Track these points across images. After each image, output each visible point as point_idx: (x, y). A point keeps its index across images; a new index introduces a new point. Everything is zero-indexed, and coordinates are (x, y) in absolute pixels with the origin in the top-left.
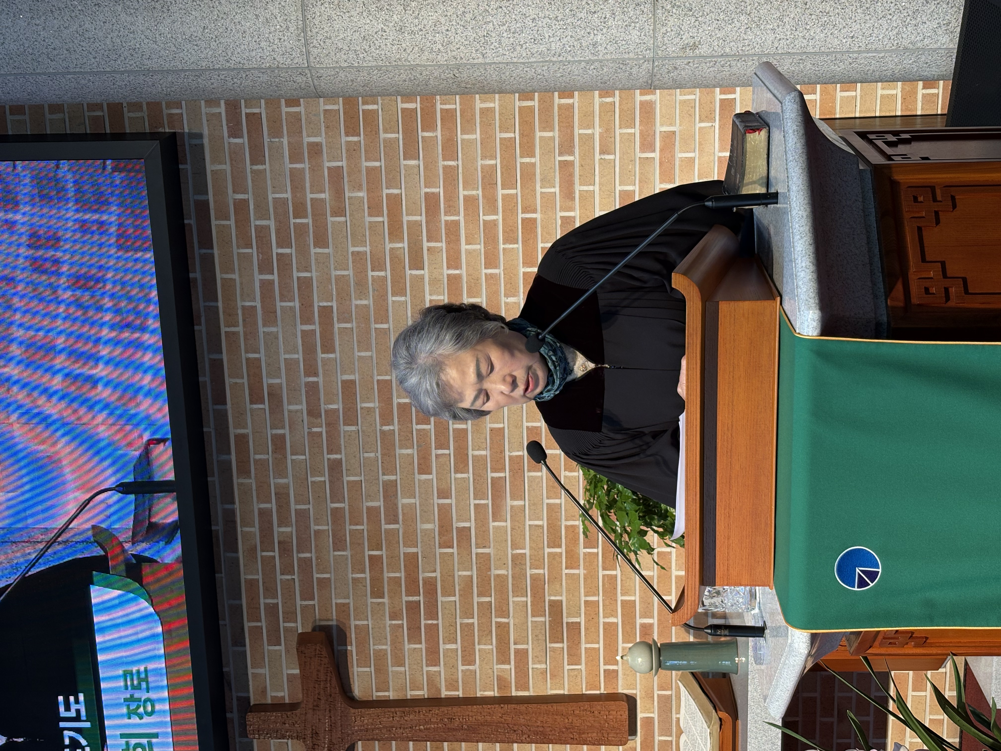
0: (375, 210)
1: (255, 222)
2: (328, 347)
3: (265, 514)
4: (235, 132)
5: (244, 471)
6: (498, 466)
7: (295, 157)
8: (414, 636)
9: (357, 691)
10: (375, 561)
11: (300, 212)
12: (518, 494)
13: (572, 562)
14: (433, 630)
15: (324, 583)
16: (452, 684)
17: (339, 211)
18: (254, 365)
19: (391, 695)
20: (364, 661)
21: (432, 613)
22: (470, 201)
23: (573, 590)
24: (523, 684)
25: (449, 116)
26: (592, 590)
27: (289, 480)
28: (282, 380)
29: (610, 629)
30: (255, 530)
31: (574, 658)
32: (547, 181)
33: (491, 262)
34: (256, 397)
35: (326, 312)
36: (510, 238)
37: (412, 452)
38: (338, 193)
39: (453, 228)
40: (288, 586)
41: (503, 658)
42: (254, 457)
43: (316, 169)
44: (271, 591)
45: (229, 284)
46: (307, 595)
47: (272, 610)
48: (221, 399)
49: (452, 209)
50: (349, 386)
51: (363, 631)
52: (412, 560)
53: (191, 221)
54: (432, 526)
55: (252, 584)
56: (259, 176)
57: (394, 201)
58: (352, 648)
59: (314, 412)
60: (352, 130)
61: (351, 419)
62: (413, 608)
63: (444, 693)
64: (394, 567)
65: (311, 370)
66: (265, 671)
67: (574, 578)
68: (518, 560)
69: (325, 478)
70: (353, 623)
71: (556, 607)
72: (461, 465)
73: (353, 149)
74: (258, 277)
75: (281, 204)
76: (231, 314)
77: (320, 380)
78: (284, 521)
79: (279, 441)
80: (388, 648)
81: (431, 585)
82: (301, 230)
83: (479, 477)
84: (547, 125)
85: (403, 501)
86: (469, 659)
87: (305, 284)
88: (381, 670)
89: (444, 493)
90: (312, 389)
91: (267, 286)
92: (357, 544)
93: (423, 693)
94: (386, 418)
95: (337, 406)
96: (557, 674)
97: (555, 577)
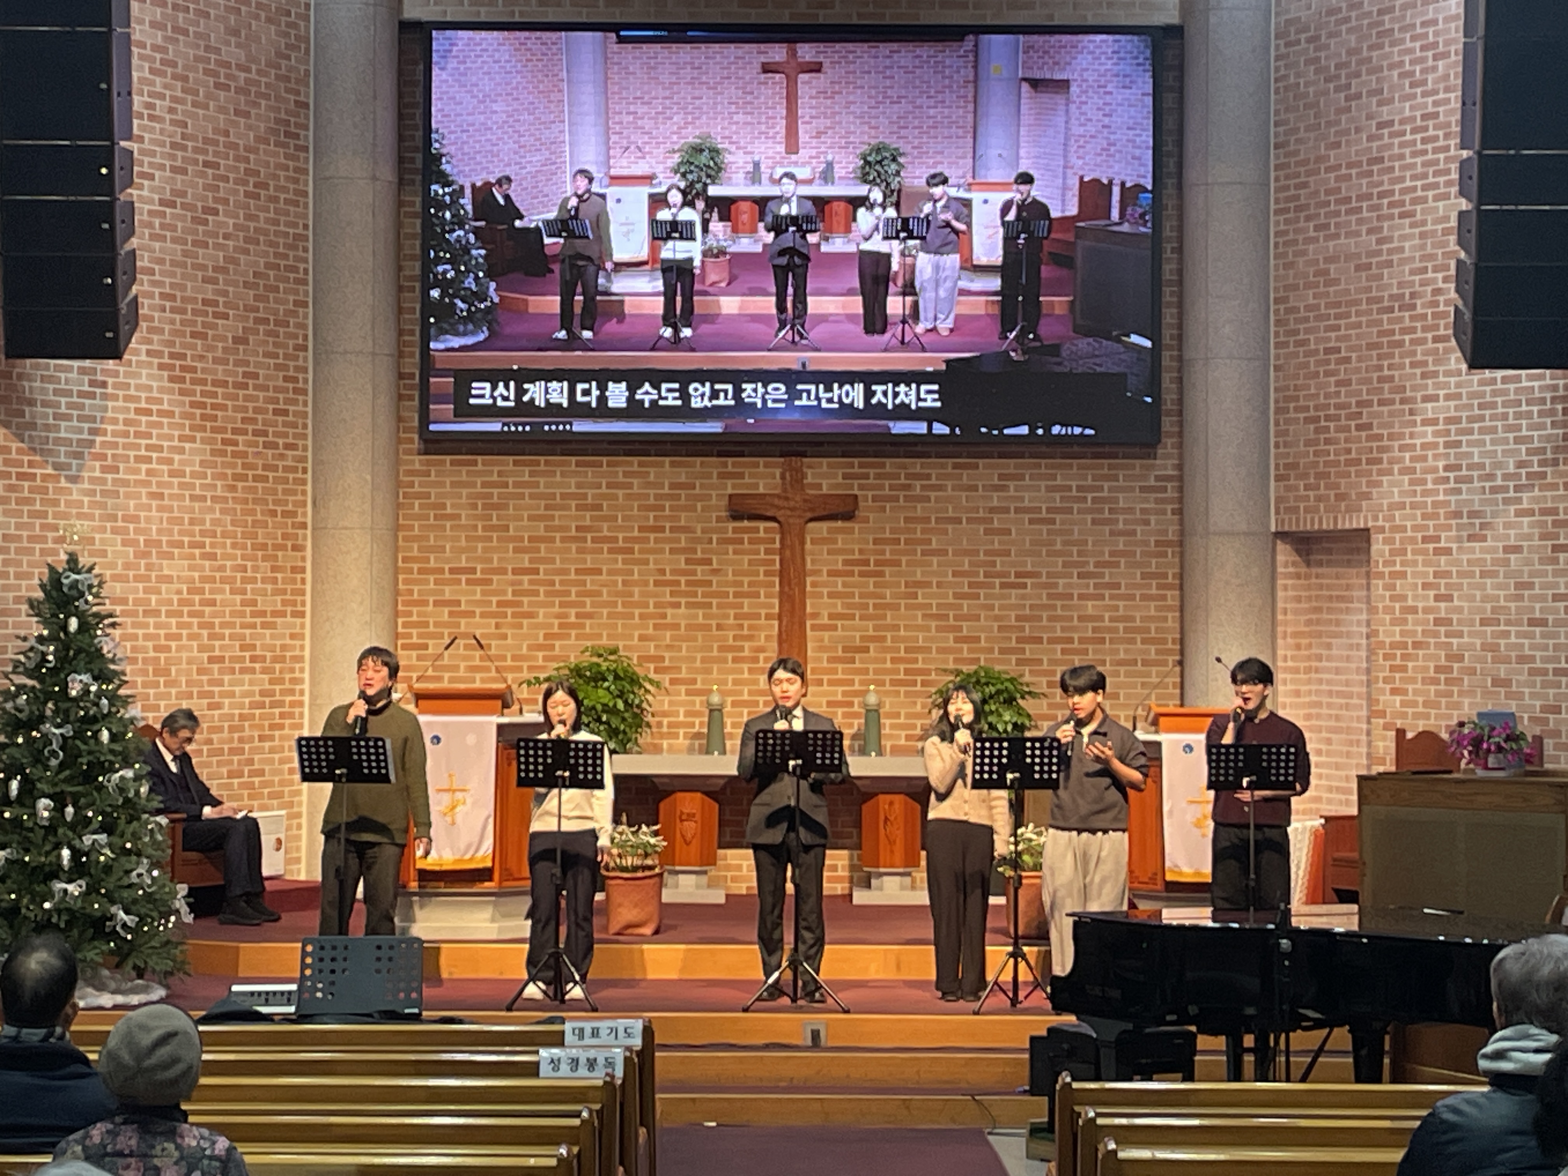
0: (1112, 554)
1: (1106, 485)
2: (1031, 521)
3: (928, 477)
4: (1158, 478)
5: (956, 466)
6: (956, 618)
7: (1143, 511)
8: (846, 562)
9: (811, 525)
10: (897, 541)
11: (1111, 510)
12: (939, 629)
13: (893, 660)
14: (851, 574)
15: (883, 509)
16: (814, 584)
17: (1112, 533)
18: (1022, 478)
19: (808, 546)
20: (830, 531)
21: (862, 574)
22: (1116, 609)
23: (876, 660)
24: (814, 628)
25: (1164, 598)
26: (876, 672)
27: (950, 492)
28: (1012, 493)
29: (851, 682)
30: (918, 470)
31: (830, 660)
32: (1126, 651)
33: (1081, 619)
34: (1001, 477)
35: (1053, 522)
36: (1094, 630)
37: (966, 567)
38: (1121, 533)
39: (1102, 597)
40: (881, 487)
41: (831, 616)
42: (965, 473)
43: (1136, 522)
44: (878, 476)
45: (1071, 466)
46: (875, 499)
47: (866, 477)
48: (1001, 456)
49: (1112, 597)
50: (1008, 532)
51: (851, 531)
52: (898, 563)
53: (1107, 449)
54: (919, 577)
55: (883, 465)
56: (1132, 489)
57: (1117, 565)
58: (839, 524)
59: (992, 510)
60: (1158, 543)
61: (987, 532)
62: (866, 563)
63: (809, 580)
64: (892, 552)
65: (1017, 510)
66: (825, 468)
67: (884, 661)
68: (896, 628)
69: (950, 514)
70: (857, 526)
71: (866, 650)
72: (956, 596)
73: (1146, 543)
74: (1074, 484)
75: (1116, 500)
76: (1053, 467)
77: (1012, 514)
78: (923, 487)
79: (975, 488)
80: (840, 545)
81: (881, 574)
82: (1101, 511)
83: (950, 606)
84: (1158, 652)
85: (935, 560)
86: (831, 595)
87: (1070, 511)
88: (824, 541)
89: (939, 585)
90: (1006, 510)
91: (1069, 488)
92: (908, 530)
93: (809, 566)
94: (986, 553)
95: (996, 524)
96: (821, 649)
97: (885, 650)
